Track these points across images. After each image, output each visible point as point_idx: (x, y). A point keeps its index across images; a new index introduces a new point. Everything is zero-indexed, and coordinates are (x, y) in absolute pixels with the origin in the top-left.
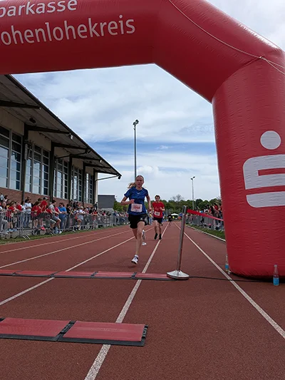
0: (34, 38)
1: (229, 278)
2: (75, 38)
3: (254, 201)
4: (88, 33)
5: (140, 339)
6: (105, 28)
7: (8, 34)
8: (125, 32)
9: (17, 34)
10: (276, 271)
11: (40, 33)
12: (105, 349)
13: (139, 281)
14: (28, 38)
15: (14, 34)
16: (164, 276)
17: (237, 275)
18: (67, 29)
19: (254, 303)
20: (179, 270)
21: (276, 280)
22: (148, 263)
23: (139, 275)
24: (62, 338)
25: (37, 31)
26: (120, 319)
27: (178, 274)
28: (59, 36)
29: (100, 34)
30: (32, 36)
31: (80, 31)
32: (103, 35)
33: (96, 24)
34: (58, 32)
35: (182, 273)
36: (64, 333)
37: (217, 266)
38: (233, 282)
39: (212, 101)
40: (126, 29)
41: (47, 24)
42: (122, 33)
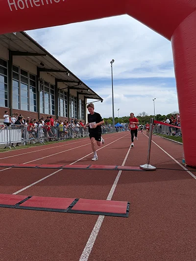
1: (186, 169)
5: (126, 212)
12: (101, 218)
13: (120, 172)
16: (138, 168)
20: (149, 164)
22: (125, 159)
23: (119, 167)
24: (71, 210)
26: (109, 198)
27: (148, 167)
35: (151, 166)
36: (72, 207)
37: (175, 160)
38: (189, 172)
39: (171, 39)
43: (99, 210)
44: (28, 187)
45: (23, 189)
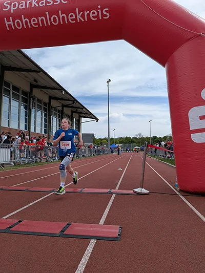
0: (38, 24)
1: (178, 193)
2: (67, 23)
3: (196, 138)
4: (76, 19)
5: (117, 236)
6: (88, 15)
7: (19, 21)
8: (102, 18)
9: (26, 21)
11: (42, 20)
12: (93, 242)
13: (114, 195)
14: (34, 24)
15: (24, 21)
16: (131, 192)
17: (184, 192)
18: (61, 16)
19: (197, 212)
20: (142, 187)
22: (119, 183)
23: (113, 191)
24: (63, 234)
25: (40, 19)
26: (102, 222)
27: (141, 191)
28: (55, 22)
29: (84, 19)
30: (36, 22)
31: (70, 18)
32: (86, 20)
33: (82, 13)
35: (145, 190)
36: (64, 231)
37: (169, 185)
38: (181, 196)
39: (166, 66)
40: (103, 15)
41: (47, 13)
42: (100, 18)
43: (91, 234)
44: (18, 211)
45: (13, 213)
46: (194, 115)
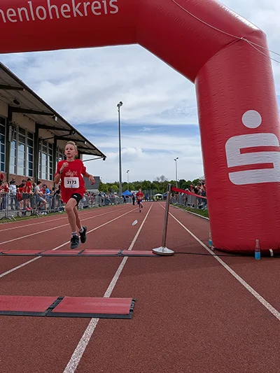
0: (17, 17)
1: (212, 253)
2: (58, 17)
3: (236, 179)
4: (71, 13)
5: (128, 312)
6: (89, 7)
8: (108, 12)
10: (257, 246)
11: (23, 12)
12: (94, 322)
13: (126, 258)
14: (11, 17)
16: (150, 253)
17: (220, 251)
18: (50, 8)
19: (237, 277)
20: (165, 246)
21: (257, 254)
22: (134, 241)
23: (124, 252)
24: (51, 313)
25: (19, 10)
26: (107, 294)
27: (163, 250)
28: (42, 15)
29: (83, 13)
30: (15, 14)
31: (64, 10)
32: (86, 15)
33: (80, 4)
34: (41, 11)
35: (168, 250)
36: (53, 308)
37: (201, 242)
38: (216, 257)
39: (196, 81)
40: (110, 9)
41: (30, 2)
42: (106, 13)
43: (92, 311)
46: (233, 148)
